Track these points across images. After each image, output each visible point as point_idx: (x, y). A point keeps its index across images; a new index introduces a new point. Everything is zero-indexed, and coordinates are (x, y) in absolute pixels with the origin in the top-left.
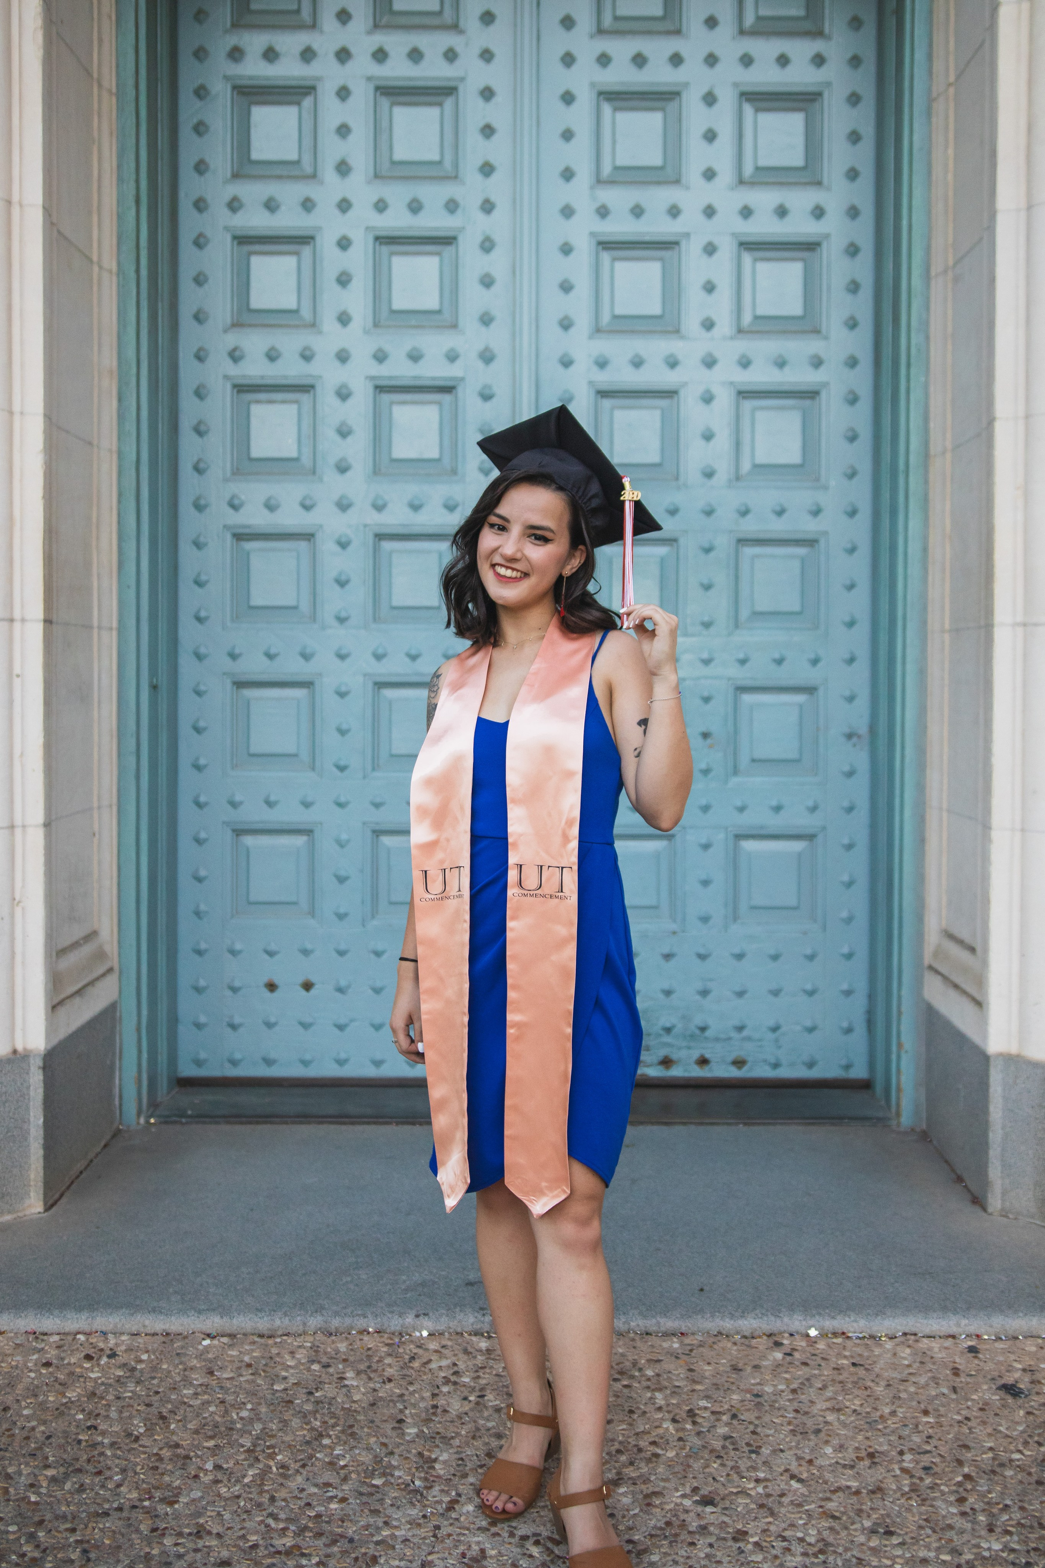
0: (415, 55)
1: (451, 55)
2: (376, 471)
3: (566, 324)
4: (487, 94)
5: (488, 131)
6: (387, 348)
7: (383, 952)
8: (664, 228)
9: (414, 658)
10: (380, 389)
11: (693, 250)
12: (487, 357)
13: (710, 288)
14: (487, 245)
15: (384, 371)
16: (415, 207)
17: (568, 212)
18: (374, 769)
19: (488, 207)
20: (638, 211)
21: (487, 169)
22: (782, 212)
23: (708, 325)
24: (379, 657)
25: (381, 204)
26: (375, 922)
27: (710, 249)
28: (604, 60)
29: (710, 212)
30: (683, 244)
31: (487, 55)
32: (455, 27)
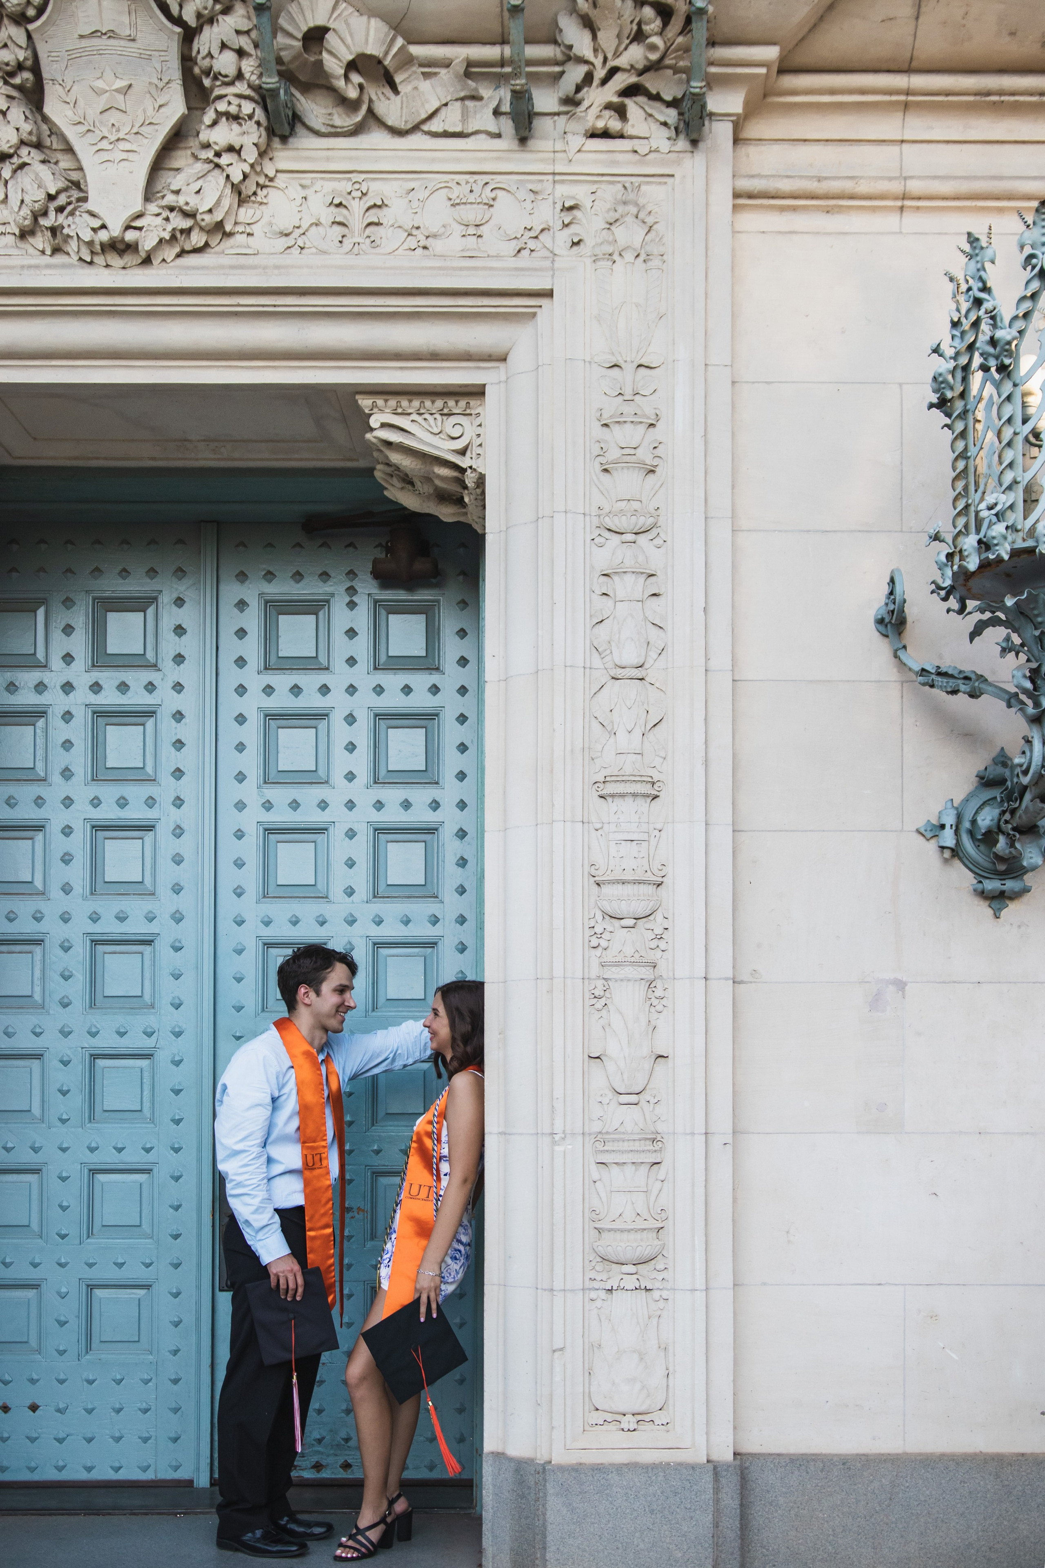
0: (123, 687)
1: (150, 687)
2: (93, 1004)
3: (239, 892)
4: (179, 716)
5: (179, 744)
6: (99, 910)
7: (94, 1381)
8: (316, 817)
9: (120, 1150)
10: (95, 942)
11: (337, 834)
12: (178, 918)
13: (350, 863)
14: (178, 832)
15: (97, 928)
16: (122, 803)
17: (240, 806)
18: (88, 1237)
19: (178, 802)
20: (295, 805)
21: (178, 773)
22: (407, 805)
23: (350, 892)
24: (92, 1150)
25: (95, 801)
26: (87, 1357)
27: (351, 834)
28: (269, 690)
29: (350, 805)
30: (331, 829)
31: (178, 687)
32: (155, 666)
